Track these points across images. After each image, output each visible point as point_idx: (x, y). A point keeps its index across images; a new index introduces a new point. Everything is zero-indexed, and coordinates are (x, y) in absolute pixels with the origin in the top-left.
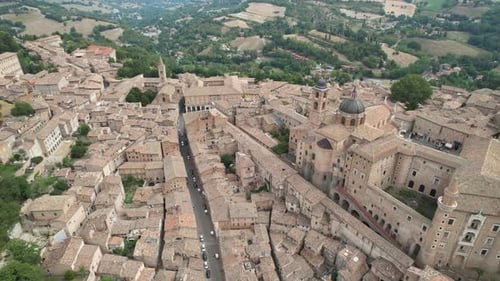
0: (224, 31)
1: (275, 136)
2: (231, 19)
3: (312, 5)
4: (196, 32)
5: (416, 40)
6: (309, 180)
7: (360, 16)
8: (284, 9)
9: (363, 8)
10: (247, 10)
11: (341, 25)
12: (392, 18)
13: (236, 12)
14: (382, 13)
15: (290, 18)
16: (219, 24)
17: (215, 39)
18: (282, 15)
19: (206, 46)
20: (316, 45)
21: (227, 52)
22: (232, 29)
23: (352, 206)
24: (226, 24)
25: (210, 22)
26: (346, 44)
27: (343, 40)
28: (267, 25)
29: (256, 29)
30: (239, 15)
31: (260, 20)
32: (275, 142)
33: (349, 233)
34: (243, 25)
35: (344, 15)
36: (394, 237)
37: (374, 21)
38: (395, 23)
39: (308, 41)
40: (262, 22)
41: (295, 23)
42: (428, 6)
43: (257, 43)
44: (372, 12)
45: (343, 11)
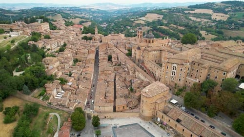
0: (134, 25)
1: (129, 50)
2: (138, 20)
3: (176, 15)
4: (122, 25)
5: (223, 30)
6: (135, 63)
7: (198, 20)
8: (162, 16)
9: (201, 17)
10: (146, 16)
11: (188, 23)
12: (215, 21)
13: (141, 17)
14: (210, 19)
15: (164, 20)
16: (132, 22)
17: (129, 28)
18: (161, 19)
19: (124, 30)
20: (171, 30)
21: (132, 32)
22: (138, 24)
23: (145, 69)
24: (135, 22)
25: (129, 21)
26: (185, 30)
27: (184, 28)
28: (154, 22)
29: (148, 24)
30: (141, 18)
31: (151, 20)
32: (128, 52)
33: (140, 75)
34: (143, 22)
35: (190, 19)
36: (155, 77)
37: (205, 22)
38: (215, 23)
39: (168, 28)
40: (151, 21)
41: (166, 22)
42: (236, 16)
43: (146, 29)
44: (205, 18)
45: (190, 17)
